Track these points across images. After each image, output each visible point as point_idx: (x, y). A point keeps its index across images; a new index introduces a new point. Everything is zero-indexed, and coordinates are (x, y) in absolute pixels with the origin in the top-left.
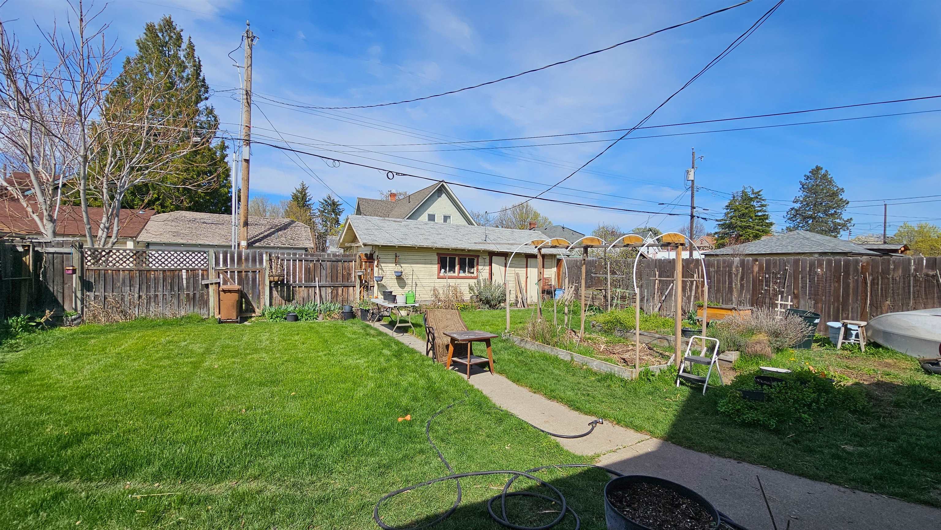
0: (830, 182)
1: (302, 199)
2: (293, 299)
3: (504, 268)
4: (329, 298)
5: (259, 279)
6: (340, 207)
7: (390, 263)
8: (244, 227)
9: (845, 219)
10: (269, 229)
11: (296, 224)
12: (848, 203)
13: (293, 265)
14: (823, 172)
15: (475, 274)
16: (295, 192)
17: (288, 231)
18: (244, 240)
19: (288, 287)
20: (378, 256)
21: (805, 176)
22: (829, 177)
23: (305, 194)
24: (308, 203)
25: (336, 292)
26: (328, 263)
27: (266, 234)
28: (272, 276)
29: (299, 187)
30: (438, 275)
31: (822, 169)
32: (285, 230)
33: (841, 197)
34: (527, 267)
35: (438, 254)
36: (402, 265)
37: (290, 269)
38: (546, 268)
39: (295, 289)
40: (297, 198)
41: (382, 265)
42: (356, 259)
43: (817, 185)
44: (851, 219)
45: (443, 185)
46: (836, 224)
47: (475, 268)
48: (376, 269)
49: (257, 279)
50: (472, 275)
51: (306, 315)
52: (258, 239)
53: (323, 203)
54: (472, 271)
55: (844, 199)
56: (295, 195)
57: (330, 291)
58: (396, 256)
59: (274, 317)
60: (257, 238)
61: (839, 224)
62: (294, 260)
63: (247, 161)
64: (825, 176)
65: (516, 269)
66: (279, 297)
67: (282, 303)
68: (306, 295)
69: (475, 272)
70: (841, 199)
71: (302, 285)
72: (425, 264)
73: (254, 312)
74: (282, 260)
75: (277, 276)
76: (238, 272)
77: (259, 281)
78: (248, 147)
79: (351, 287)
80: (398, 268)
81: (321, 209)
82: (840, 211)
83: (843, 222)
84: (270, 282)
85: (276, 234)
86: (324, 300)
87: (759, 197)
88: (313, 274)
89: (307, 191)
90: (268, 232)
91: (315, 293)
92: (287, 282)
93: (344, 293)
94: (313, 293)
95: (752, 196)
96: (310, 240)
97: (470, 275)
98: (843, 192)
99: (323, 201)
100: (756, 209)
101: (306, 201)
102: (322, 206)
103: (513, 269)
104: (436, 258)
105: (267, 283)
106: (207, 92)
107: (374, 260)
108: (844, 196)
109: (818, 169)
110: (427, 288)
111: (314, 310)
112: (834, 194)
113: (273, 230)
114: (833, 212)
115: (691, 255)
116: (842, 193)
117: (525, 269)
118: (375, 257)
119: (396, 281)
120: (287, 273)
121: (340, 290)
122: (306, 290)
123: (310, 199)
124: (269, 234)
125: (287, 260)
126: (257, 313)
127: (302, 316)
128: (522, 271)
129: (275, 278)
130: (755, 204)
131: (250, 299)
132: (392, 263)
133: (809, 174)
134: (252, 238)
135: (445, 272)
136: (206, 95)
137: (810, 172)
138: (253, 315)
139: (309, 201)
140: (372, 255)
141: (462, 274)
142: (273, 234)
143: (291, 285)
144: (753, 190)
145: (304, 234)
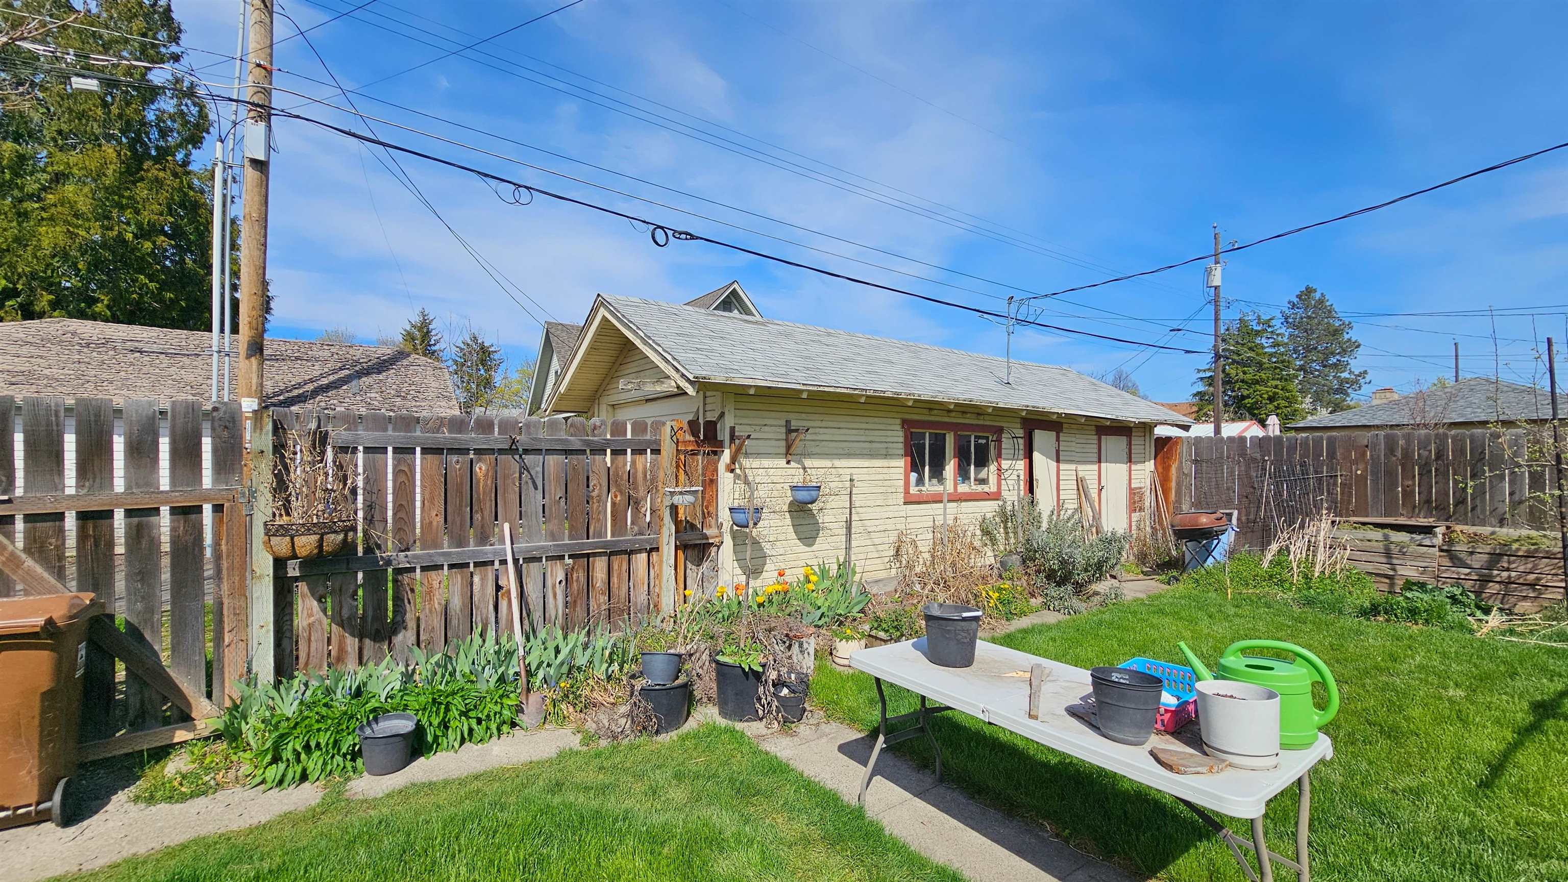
0: (1330, 312)
1: (423, 341)
2: (398, 625)
3: (1055, 464)
4: (557, 606)
5: (217, 544)
6: (496, 356)
7: (768, 455)
8: (248, 357)
9: (1357, 373)
10: (335, 372)
11: (410, 359)
12: (1358, 346)
13: (397, 473)
14: (1317, 295)
15: (992, 487)
16: (408, 328)
17: (390, 377)
18: (249, 396)
19: (376, 578)
20: (732, 430)
21: (1289, 303)
22: (1328, 304)
23: (428, 332)
24: (433, 348)
25: (583, 579)
26: (552, 460)
27: (325, 381)
28: (283, 530)
29: (417, 319)
30: (907, 491)
31: (1315, 291)
32: (379, 373)
33: (1346, 337)
34: (1100, 462)
35: (906, 423)
36: (808, 463)
37: (382, 492)
38: (1137, 463)
39: (405, 578)
40: (413, 339)
41: (746, 463)
42: (658, 442)
43: (1309, 317)
44: (1365, 372)
45: (734, 292)
46: (1342, 382)
47: (993, 467)
48: (725, 480)
49: (208, 553)
50: (986, 488)
51: (465, 714)
52: (298, 396)
53: (462, 349)
54: (983, 474)
55: (1353, 340)
56: (409, 333)
57: (561, 576)
58: (789, 431)
59: (288, 754)
60: (296, 392)
61: (1347, 381)
62: (404, 451)
63: (261, 166)
64: (1321, 302)
65: (1081, 467)
66: (326, 621)
67: (342, 650)
68: (456, 603)
69: (993, 479)
70: (1349, 340)
71: (439, 560)
72: (872, 455)
73: (185, 718)
74: (344, 449)
75: (308, 529)
76: (83, 516)
77: (217, 556)
78: (262, 125)
79: (640, 551)
80: (793, 474)
81: (459, 360)
82: (1345, 359)
83: (1353, 377)
84: (280, 563)
85: (354, 383)
86: (537, 615)
87: (1270, 330)
88: (489, 507)
89: (431, 327)
90: (331, 378)
91: (498, 588)
92: (368, 550)
93: (615, 580)
94: (490, 589)
95: (1259, 328)
96: (449, 399)
97: (980, 488)
98: (1351, 328)
99: (462, 346)
100: (1266, 350)
101: (430, 346)
102: (461, 354)
103: (1073, 467)
104: (898, 436)
105: (263, 564)
106: (176, 40)
107: (721, 444)
108: (1352, 335)
109: (1309, 291)
110: (878, 538)
111: (502, 679)
112: (1336, 333)
113: (347, 372)
114: (1335, 361)
115: (1217, 430)
116: (1349, 331)
117: (1096, 467)
118: (724, 435)
119: (788, 521)
120: (369, 507)
121: (600, 565)
122: (458, 577)
123: (437, 342)
124: (333, 382)
125: (367, 450)
126: (200, 724)
127: (444, 724)
128: (1088, 471)
129: (300, 541)
130: (1264, 341)
131: (165, 657)
132: (777, 455)
133: (1295, 300)
134: (281, 392)
135: (920, 481)
136: (174, 49)
137: (1297, 296)
138: (181, 735)
139: (435, 345)
140: (711, 427)
141: (963, 488)
142: (346, 383)
143: (388, 562)
144: (1259, 318)
145: (433, 385)
